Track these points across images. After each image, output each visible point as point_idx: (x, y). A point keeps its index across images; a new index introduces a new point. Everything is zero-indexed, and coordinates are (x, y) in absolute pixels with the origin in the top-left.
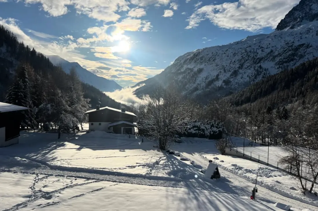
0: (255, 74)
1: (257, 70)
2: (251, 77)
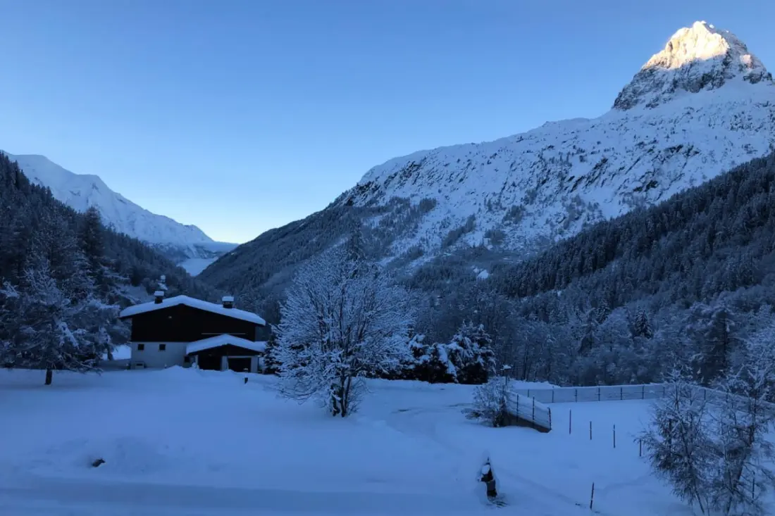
0: (564, 218)
1: (570, 208)
2: (555, 223)
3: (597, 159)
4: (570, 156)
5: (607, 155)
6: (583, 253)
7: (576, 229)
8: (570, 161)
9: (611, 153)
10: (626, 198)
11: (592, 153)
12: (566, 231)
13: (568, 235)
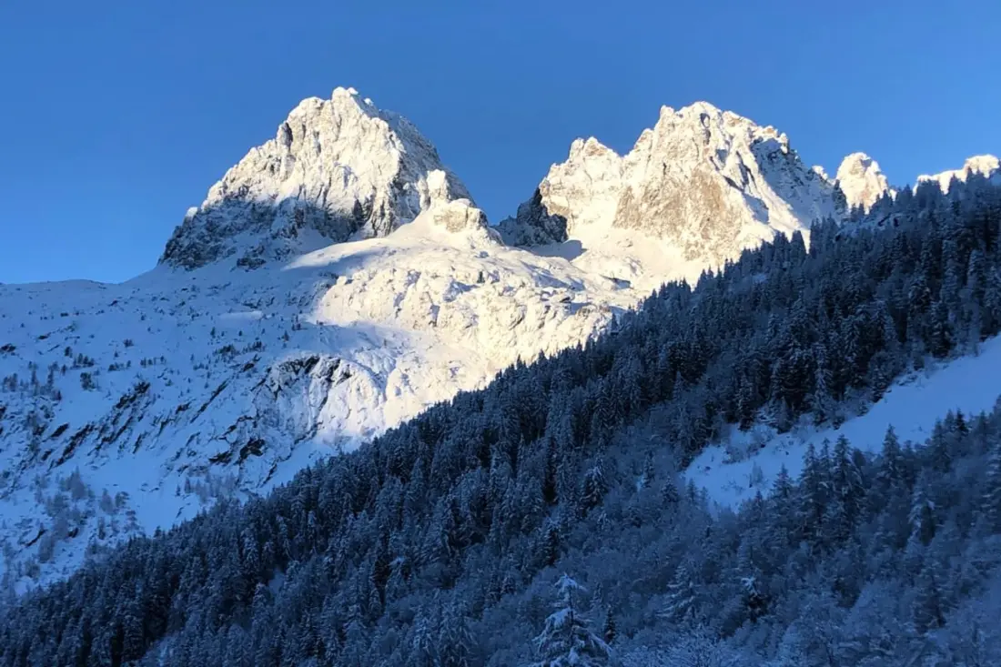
0: (41, 533)
1: (57, 505)
2: (16, 547)
3: (123, 384)
4: (57, 374)
5: (148, 374)
6: (88, 622)
7: (71, 560)
8: (56, 386)
9: (158, 369)
10: (194, 480)
11: (112, 368)
12: (44, 567)
13: (52, 575)
